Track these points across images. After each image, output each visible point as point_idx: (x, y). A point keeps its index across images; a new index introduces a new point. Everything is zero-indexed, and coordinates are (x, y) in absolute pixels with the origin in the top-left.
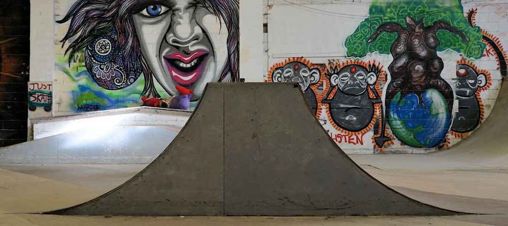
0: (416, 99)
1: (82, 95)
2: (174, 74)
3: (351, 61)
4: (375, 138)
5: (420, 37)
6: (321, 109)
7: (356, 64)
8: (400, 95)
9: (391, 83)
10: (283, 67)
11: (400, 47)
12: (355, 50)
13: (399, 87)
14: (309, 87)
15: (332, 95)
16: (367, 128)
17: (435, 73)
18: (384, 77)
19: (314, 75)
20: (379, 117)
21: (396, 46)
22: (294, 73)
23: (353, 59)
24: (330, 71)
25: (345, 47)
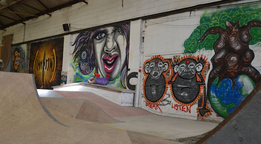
0: (230, 83)
1: (77, 77)
2: (106, 67)
3: (187, 56)
4: (199, 109)
5: (236, 35)
6: (168, 87)
7: (189, 58)
8: (218, 79)
9: (213, 70)
10: (150, 62)
11: (220, 44)
12: (190, 48)
13: (218, 73)
14: (162, 74)
15: (174, 79)
16: (194, 102)
17: (247, 62)
18: (208, 66)
19: (165, 66)
20: (202, 95)
21: (218, 44)
22: (155, 65)
23: (188, 55)
24: (174, 63)
25: (183, 47)
